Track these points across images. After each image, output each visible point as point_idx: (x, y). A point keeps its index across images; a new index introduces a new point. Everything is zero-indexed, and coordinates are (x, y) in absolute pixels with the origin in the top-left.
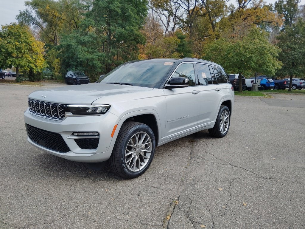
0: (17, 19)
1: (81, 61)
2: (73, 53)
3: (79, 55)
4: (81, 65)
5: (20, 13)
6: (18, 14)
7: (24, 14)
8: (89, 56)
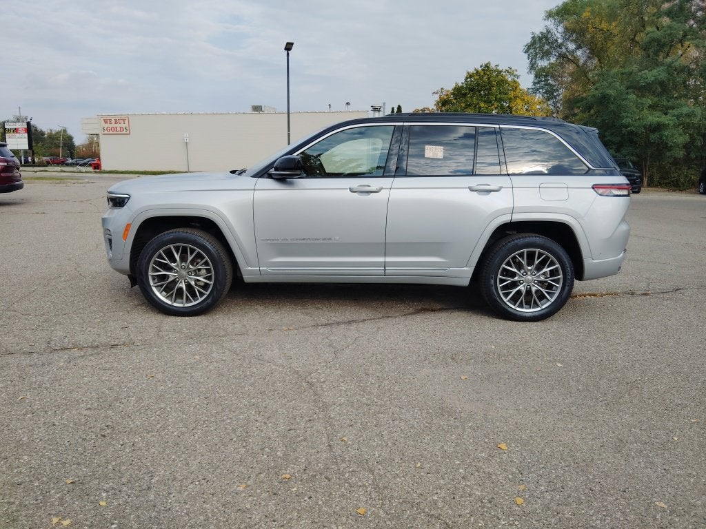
0: (525, 52)
1: (631, 133)
2: (614, 114)
3: (627, 117)
4: (631, 142)
5: (533, 38)
6: (529, 40)
7: (540, 39)
8: (653, 118)
